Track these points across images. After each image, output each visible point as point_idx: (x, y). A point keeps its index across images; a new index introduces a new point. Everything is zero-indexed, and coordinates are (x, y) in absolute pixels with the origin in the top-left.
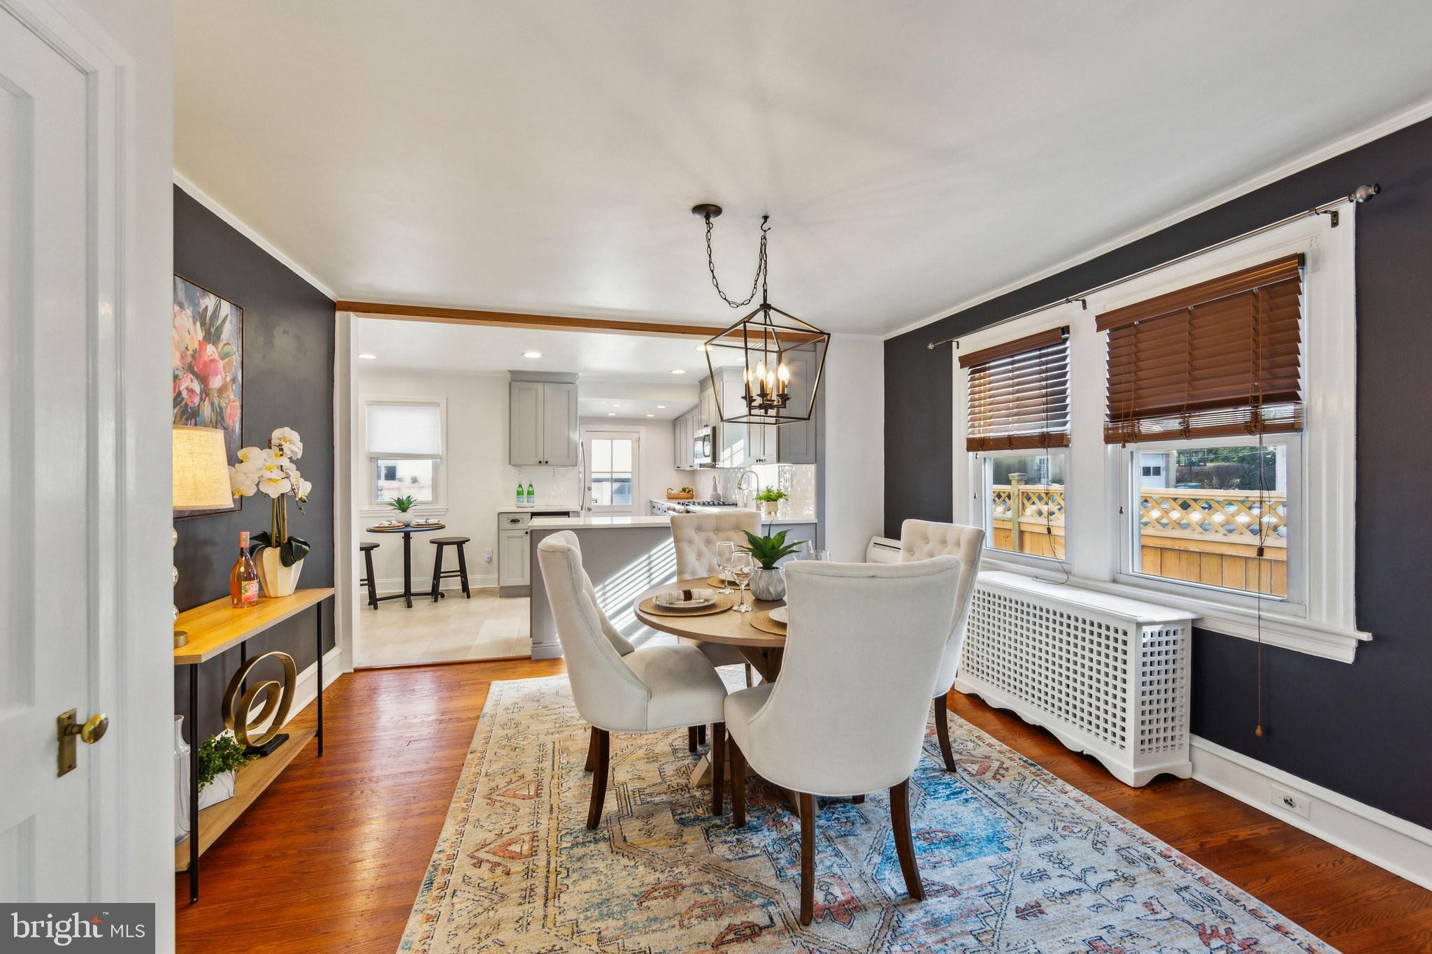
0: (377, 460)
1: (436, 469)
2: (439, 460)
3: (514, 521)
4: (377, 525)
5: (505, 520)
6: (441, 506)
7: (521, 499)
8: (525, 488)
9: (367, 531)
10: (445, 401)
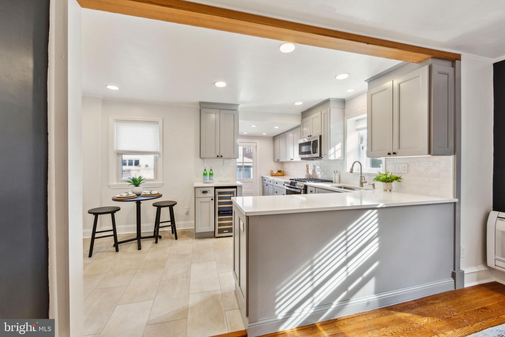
0: (122, 155)
1: (156, 160)
2: (158, 155)
3: (204, 192)
4: (118, 196)
5: (199, 192)
6: (159, 182)
7: (206, 178)
8: (208, 171)
9: (113, 200)
10: (161, 120)
